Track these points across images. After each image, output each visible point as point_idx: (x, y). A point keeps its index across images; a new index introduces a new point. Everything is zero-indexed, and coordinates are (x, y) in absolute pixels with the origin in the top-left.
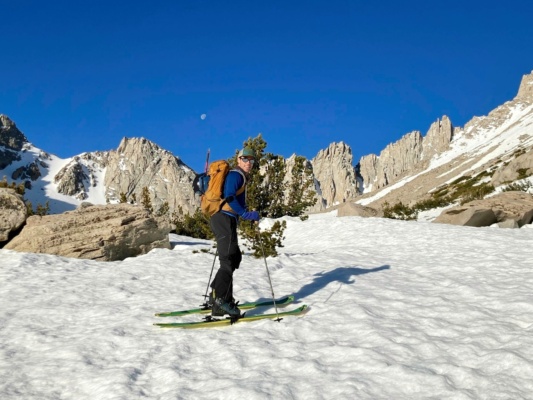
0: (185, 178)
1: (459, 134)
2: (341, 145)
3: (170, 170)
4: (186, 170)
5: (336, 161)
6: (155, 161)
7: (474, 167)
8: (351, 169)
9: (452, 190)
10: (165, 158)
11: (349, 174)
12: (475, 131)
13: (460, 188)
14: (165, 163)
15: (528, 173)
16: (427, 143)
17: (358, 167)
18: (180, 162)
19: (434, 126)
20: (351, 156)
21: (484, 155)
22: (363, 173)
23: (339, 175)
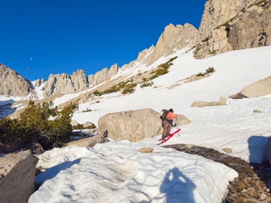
0: (20, 80)
1: (120, 70)
2: (81, 70)
3: (12, 76)
4: (20, 77)
5: (80, 76)
6: (6, 73)
7: (125, 79)
8: (85, 79)
9: (118, 87)
10: (11, 72)
11: (84, 81)
12: (125, 69)
13: (121, 86)
14: (11, 73)
15: (147, 80)
16: (110, 72)
17: (87, 79)
18: (17, 74)
19: (112, 66)
20: (85, 75)
21: (127, 76)
22: (89, 80)
23: (81, 81)
